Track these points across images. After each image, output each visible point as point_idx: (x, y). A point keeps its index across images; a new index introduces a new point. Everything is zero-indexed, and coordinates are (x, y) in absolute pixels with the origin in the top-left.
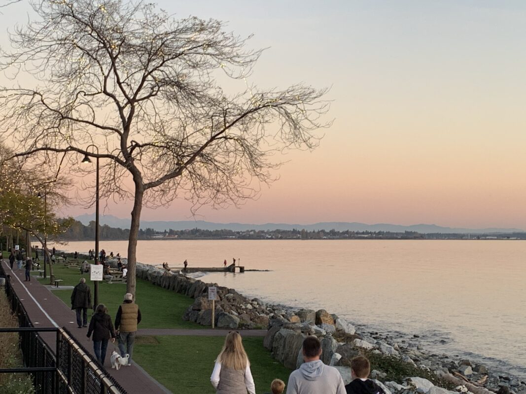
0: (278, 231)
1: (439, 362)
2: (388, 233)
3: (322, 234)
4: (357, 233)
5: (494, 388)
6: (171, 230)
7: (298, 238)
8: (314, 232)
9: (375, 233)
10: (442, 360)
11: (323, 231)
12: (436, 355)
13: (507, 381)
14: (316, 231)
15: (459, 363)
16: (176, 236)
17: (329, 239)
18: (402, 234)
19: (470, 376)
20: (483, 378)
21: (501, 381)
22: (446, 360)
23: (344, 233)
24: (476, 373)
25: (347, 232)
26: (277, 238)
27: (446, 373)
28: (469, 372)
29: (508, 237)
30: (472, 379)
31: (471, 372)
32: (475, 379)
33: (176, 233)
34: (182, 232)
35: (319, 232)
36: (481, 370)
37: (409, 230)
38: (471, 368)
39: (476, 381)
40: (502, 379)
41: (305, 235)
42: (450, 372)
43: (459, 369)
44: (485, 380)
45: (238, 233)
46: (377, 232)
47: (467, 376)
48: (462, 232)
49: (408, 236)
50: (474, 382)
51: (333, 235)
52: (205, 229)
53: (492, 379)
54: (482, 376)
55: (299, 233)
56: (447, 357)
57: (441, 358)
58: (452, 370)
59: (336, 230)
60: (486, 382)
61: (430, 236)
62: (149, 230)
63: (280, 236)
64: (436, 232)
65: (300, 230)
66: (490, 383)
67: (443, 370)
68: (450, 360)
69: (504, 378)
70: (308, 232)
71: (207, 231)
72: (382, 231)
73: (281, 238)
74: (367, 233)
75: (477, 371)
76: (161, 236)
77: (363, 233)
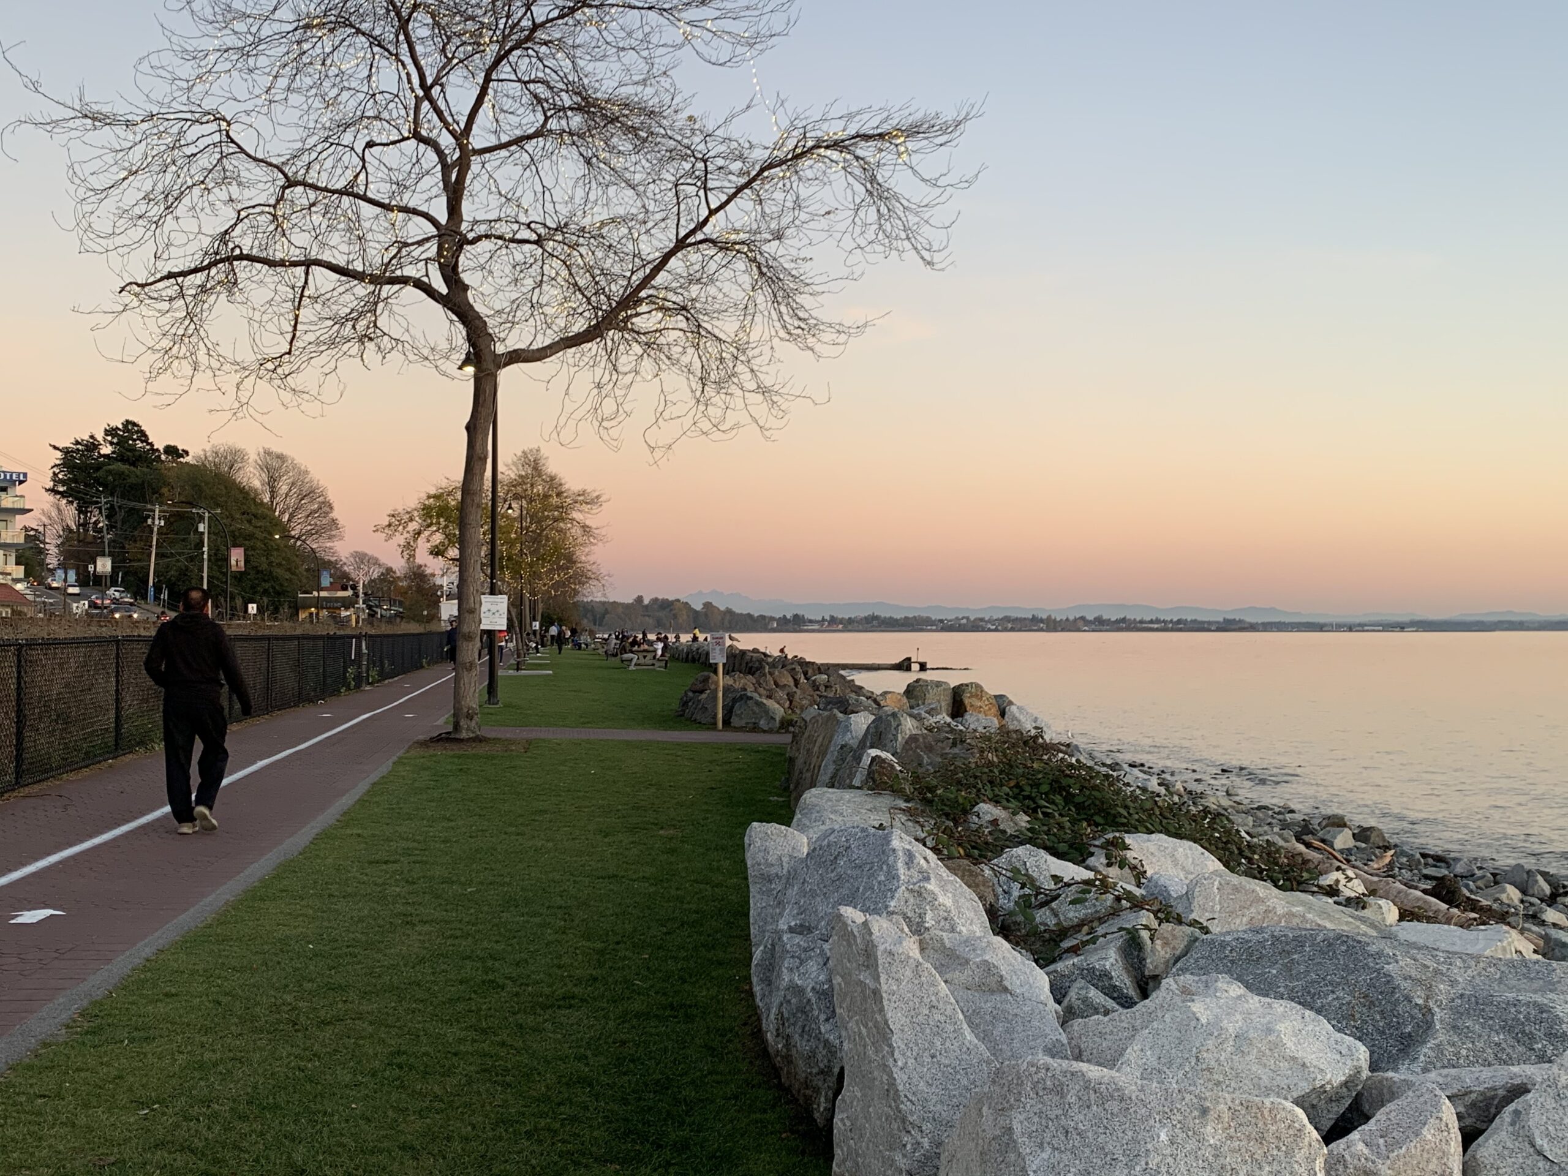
0: (1007, 619)
1: (1274, 821)
2: (1194, 621)
3: (1080, 624)
4: (1141, 622)
5: (1413, 880)
6: (832, 617)
7: (1041, 630)
8: (1067, 619)
9: (1171, 621)
10: (1280, 817)
11: (1083, 618)
12: (1266, 808)
13: (1443, 864)
14: (1071, 618)
15: (1319, 824)
16: (840, 626)
17: (1093, 631)
18: (1218, 622)
19: (1349, 850)
20: (1382, 857)
21: (1426, 864)
22: (1288, 816)
23: (1117, 621)
24: (1364, 845)
25: (1124, 620)
26: (1005, 630)
27: (1286, 841)
28: (1344, 843)
29: (1401, 627)
30: (1353, 858)
31: (1351, 843)
32: (1362, 858)
33: (841, 621)
34: (850, 621)
35: (1076, 620)
36: (1374, 838)
37: (1230, 617)
38: (1350, 833)
39: (1366, 865)
40: (1430, 861)
41: (1052, 625)
42: (1299, 839)
43: (1320, 834)
44: (1387, 860)
45: (941, 621)
46: (1175, 619)
47: (1341, 851)
48: (1322, 620)
49: (1228, 626)
50: (1361, 866)
51: (1100, 624)
52: (888, 616)
53: (1404, 860)
54: (1377, 851)
55: (1042, 621)
56: (1292, 811)
57: (1279, 813)
58: (1305, 837)
59: (1105, 617)
60: (1390, 866)
61: (1267, 627)
62: (796, 616)
63: (1010, 626)
64: (1277, 620)
65: (1044, 617)
66: (1400, 869)
67: (1281, 836)
68: (1298, 817)
69: (1432, 857)
70: (1058, 619)
71: (891, 618)
72: (1184, 618)
73: (1012, 630)
74: (1158, 621)
75: (1366, 840)
76: (816, 627)
77: (1151, 622)
